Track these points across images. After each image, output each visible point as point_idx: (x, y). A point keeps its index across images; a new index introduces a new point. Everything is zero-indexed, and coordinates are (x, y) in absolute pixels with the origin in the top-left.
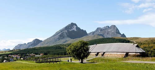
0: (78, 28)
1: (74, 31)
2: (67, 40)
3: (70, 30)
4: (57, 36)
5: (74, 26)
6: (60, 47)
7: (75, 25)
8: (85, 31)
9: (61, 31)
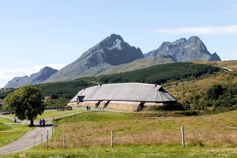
0: (125, 45)
1: (116, 49)
2: (104, 68)
3: (110, 49)
4: (85, 61)
5: (117, 40)
6: (84, 83)
7: (119, 37)
8: (139, 49)
9: (93, 50)
